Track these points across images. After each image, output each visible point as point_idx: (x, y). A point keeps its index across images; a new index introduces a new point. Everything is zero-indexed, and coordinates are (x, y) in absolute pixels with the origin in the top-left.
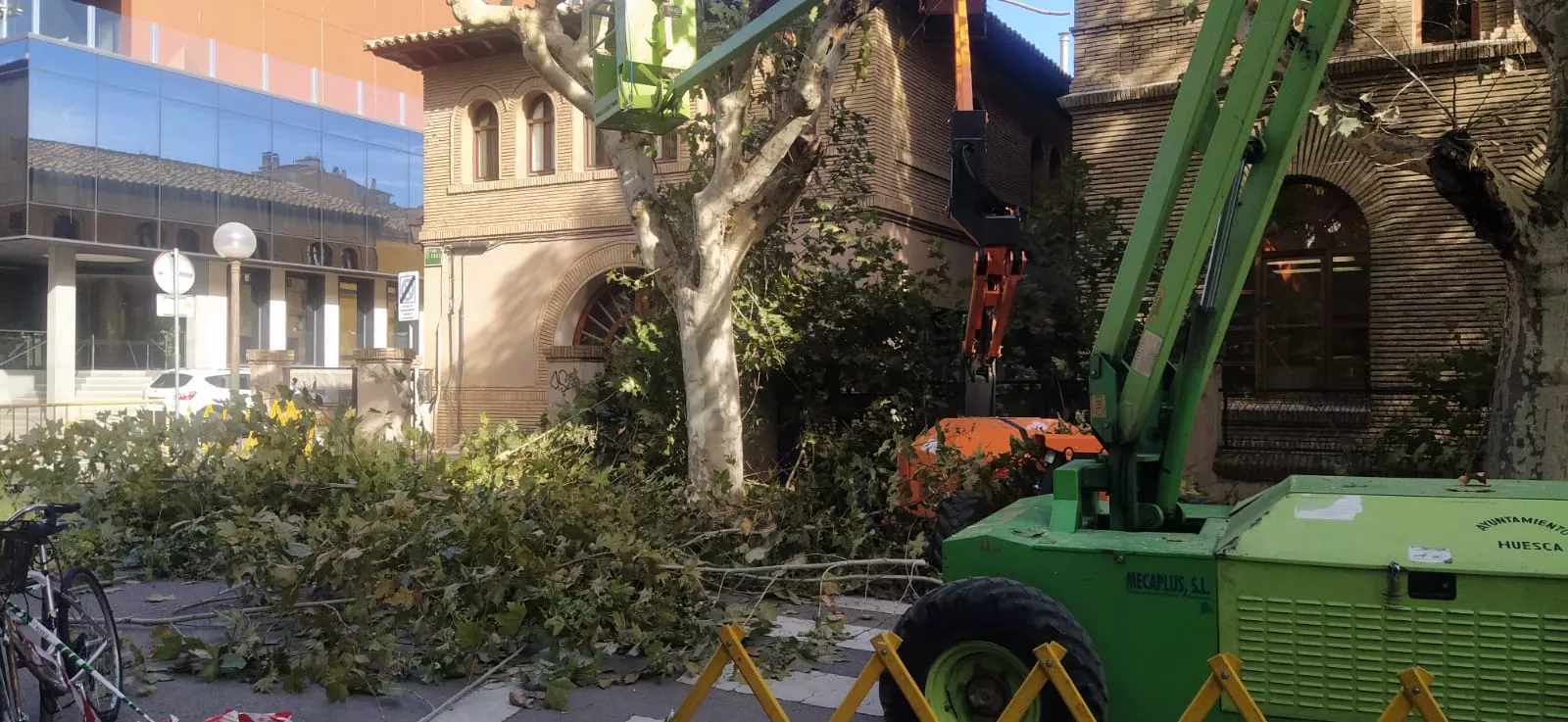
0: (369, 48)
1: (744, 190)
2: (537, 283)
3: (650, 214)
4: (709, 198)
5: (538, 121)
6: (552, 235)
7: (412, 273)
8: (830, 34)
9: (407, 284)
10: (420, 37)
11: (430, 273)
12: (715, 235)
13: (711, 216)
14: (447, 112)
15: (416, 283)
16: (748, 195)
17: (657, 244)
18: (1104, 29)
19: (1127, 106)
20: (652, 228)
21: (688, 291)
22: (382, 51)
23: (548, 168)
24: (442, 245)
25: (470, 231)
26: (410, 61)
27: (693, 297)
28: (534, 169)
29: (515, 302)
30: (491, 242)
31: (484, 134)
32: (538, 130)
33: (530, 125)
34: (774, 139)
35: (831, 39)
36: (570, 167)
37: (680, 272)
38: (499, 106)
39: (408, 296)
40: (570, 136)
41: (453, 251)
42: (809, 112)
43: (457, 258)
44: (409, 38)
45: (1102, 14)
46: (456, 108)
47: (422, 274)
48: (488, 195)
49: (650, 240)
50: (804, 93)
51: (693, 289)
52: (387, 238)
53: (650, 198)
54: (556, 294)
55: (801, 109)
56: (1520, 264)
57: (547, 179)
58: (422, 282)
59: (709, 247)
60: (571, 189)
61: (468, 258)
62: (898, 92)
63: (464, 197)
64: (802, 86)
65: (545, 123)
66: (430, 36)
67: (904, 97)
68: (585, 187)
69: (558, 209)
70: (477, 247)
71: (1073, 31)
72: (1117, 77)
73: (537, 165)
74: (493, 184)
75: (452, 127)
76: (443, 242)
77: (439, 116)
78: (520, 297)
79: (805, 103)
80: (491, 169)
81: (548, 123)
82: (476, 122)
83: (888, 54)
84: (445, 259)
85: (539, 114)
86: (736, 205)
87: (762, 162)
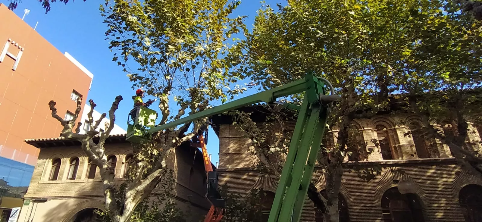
0: (25, 141)
1: (140, 188)
2: (59, 213)
3: (110, 193)
4: (130, 189)
5: (73, 165)
6: (70, 197)
7: (17, 208)
8: (170, 149)
9: (15, 212)
10: (43, 140)
11: (24, 208)
12: (130, 200)
13: (130, 194)
14: (45, 160)
15: (18, 211)
16: (142, 189)
17: (111, 202)
18: (226, 154)
19: (230, 172)
20: (110, 198)
21: (118, 216)
22: (29, 142)
23: (73, 178)
24: (31, 199)
25: (42, 195)
26: (37, 145)
27: (119, 218)
28: (69, 178)
29: (50, 219)
30: (49, 199)
31: (55, 167)
32: (73, 167)
33: (71, 166)
34: (151, 174)
35: (171, 151)
36: (80, 178)
37: (116, 211)
38: (62, 160)
39: (14, 215)
40: (82, 169)
41: (35, 201)
42: (162, 168)
43: (36, 204)
44: (39, 140)
45: (224, 151)
46: (48, 159)
47: (21, 208)
48: (52, 185)
49: (109, 201)
50: (162, 163)
51: (120, 216)
52: (7, 196)
53: (111, 188)
54: (66, 216)
55: (160, 167)
56: (326, 214)
57: (73, 181)
58: (21, 210)
59: (127, 203)
60: (79, 184)
61: (39, 204)
62: (176, 164)
63: (43, 185)
64: (161, 161)
65: (75, 165)
66: (46, 140)
67: (177, 165)
68: (84, 184)
69: (73, 190)
70: (44, 200)
71: (219, 154)
72: (228, 165)
73: (70, 177)
74: (54, 182)
75: (46, 164)
76: (32, 198)
77: (42, 161)
78: (52, 217)
79: (162, 165)
80: (55, 177)
81: (76, 166)
82: (53, 164)
83: (174, 155)
84: (31, 203)
85: (74, 163)
86: (138, 191)
87: (147, 180)
